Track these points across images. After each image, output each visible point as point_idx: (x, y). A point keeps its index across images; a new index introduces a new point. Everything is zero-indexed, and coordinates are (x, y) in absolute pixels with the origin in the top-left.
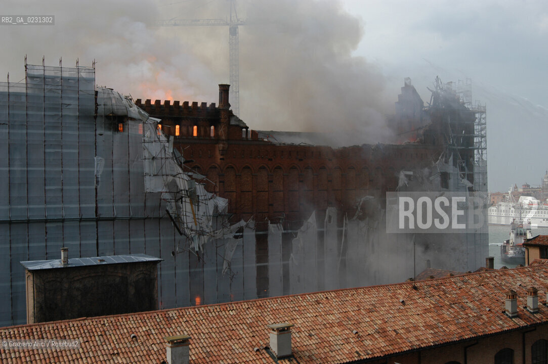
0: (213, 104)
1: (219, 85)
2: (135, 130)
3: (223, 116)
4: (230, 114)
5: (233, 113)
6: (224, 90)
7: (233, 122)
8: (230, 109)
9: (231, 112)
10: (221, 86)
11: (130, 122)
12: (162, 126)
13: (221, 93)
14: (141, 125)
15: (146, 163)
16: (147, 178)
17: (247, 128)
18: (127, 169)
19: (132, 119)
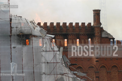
0: (90, 24)
1: (93, 10)
2: (38, 43)
3: (97, 31)
4: (102, 30)
5: (104, 29)
6: (97, 13)
7: (103, 35)
8: (101, 26)
9: (102, 28)
10: (95, 11)
11: (34, 38)
12: (55, 40)
13: (94, 16)
14: (41, 40)
15: (43, 65)
16: (44, 76)
17: (113, 39)
18: (32, 71)
19: (35, 36)
